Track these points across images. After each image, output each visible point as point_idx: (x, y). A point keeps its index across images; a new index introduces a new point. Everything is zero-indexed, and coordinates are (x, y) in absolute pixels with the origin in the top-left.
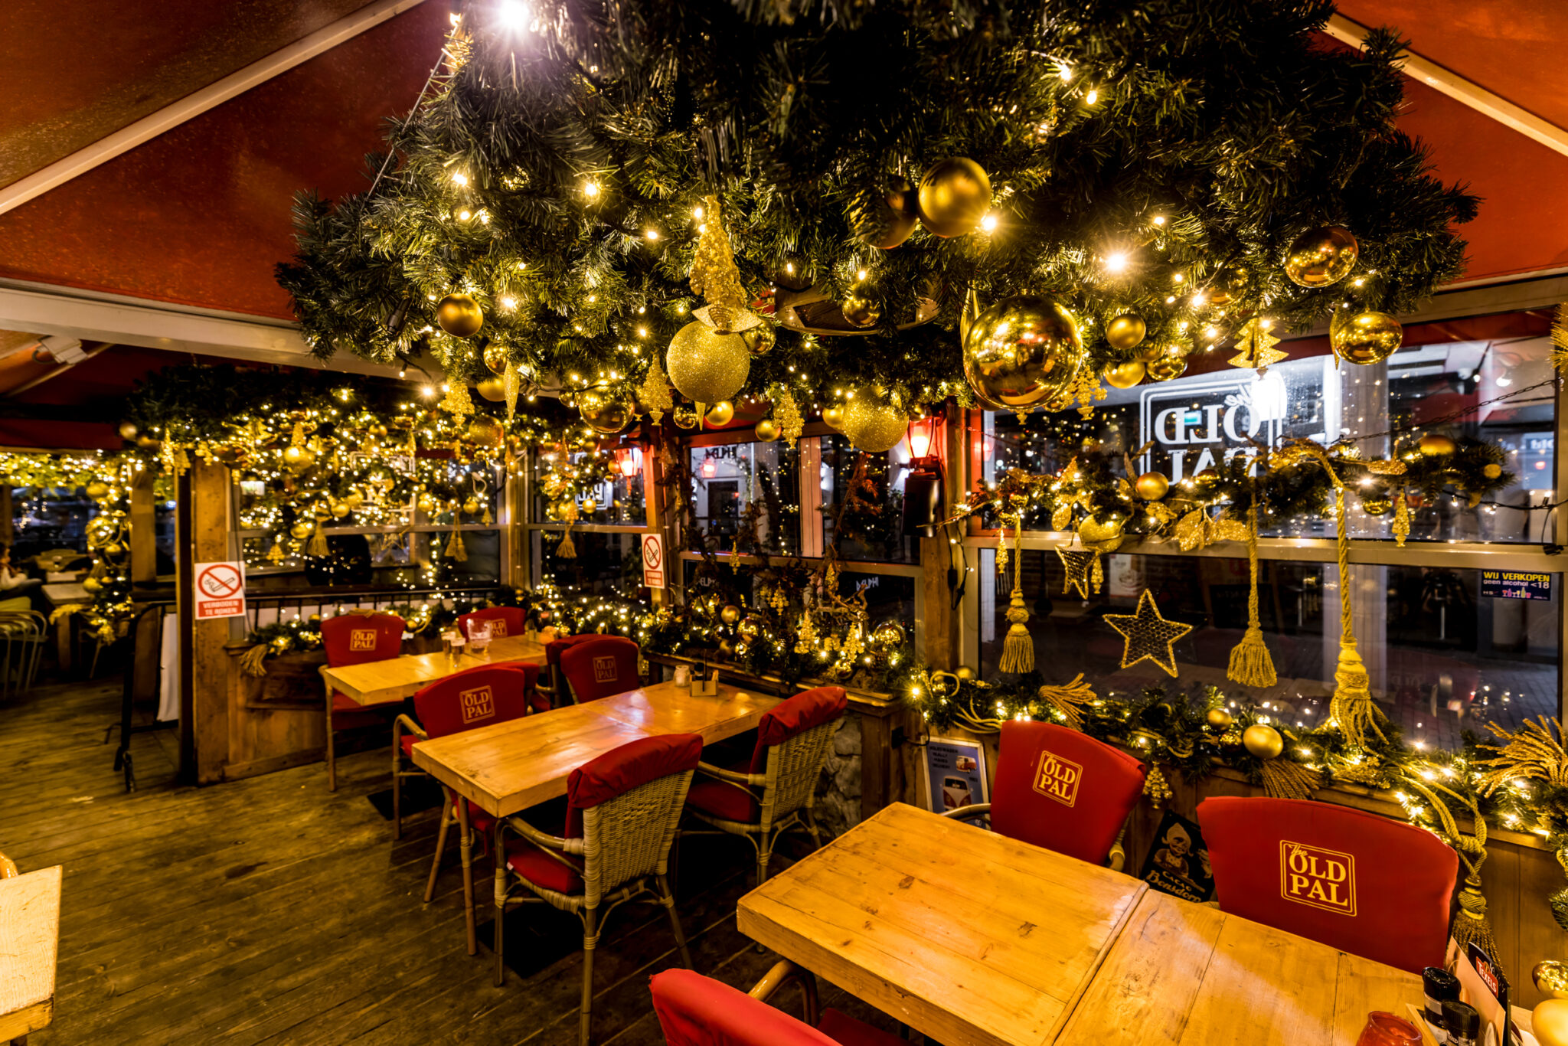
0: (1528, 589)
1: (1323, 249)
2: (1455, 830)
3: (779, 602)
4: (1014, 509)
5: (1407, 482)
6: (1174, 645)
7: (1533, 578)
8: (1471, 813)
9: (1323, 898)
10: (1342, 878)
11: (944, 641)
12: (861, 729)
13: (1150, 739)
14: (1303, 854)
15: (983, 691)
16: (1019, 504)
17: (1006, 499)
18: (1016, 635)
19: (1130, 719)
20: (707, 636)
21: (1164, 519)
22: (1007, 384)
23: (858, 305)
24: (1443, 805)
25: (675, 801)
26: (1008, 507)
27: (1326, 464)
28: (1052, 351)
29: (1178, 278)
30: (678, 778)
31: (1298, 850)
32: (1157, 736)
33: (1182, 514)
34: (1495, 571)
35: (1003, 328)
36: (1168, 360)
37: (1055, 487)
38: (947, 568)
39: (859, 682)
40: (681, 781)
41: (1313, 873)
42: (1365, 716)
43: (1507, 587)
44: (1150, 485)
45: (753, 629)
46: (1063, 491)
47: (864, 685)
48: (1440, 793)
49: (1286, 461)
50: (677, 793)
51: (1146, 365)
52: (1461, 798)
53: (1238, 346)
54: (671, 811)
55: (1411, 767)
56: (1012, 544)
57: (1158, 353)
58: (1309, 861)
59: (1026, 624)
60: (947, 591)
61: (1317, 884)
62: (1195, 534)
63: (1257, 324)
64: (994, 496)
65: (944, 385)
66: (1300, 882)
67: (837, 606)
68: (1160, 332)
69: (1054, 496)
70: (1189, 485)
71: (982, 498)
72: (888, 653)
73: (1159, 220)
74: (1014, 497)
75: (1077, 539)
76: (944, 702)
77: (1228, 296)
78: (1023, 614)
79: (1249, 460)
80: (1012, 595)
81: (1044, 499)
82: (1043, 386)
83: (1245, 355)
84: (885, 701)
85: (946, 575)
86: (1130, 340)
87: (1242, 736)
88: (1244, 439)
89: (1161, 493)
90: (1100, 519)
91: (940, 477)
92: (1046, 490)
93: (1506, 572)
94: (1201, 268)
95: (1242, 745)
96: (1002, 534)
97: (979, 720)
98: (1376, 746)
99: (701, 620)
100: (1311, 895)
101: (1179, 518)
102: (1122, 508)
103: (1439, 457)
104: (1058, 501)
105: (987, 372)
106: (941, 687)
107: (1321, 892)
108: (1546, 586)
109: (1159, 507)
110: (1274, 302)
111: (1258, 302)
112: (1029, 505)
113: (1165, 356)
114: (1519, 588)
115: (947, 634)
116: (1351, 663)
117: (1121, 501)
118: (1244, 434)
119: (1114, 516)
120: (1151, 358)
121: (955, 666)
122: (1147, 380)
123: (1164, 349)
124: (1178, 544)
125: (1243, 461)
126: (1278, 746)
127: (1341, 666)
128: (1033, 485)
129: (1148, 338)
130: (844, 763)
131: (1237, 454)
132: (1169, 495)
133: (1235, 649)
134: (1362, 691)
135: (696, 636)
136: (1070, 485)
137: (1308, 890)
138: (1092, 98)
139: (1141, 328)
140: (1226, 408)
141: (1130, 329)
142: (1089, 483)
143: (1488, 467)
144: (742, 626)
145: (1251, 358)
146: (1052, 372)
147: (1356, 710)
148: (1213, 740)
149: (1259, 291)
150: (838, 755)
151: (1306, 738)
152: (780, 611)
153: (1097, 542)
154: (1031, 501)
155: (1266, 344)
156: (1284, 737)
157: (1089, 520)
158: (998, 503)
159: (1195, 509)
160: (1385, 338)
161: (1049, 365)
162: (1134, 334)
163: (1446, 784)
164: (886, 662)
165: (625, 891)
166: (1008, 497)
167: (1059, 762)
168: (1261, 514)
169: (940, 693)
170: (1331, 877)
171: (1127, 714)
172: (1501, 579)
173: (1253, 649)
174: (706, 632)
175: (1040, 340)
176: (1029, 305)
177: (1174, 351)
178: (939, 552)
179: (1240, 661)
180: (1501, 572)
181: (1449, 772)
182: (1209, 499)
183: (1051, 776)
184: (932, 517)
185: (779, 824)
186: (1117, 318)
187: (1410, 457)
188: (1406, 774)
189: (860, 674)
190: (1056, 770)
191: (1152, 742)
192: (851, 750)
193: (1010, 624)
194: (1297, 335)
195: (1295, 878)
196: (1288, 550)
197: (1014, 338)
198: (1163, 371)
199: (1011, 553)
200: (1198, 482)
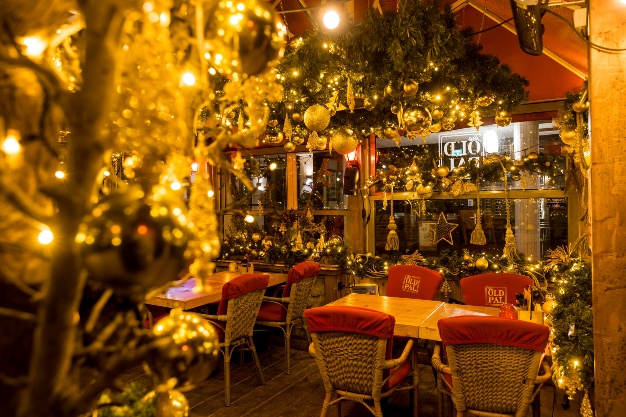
0: (559, 204)
1: (485, 97)
2: (539, 286)
3: (282, 229)
4: (391, 182)
5: (525, 168)
6: (452, 233)
7: (560, 200)
8: (543, 279)
9: (498, 302)
10: (503, 294)
11: (361, 241)
12: (324, 283)
13: (443, 270)
14: (492, 290)
15: (378, 260)
16: (393, 179)
17: (388, 178)
18: (392, 235)
19: (436, 264)
20: (242, 249)
21: (448, 183)
22: (413, 128)
23: (369, 104)
24: (535, 277)
25: (258, 304)
26: (389, 181)
27: (501, 162)
28: (425, 120)
29: (453, 102)
30: (259, 293)
31: (491, 289)
32: (446, 269)
33: (454, 182)
34: (550, 198)
35: (413, 114)
36: (449, 123)
37: (407, 173)
38: (362, 209)
39: (324, 261)
40: (260, 294)
41: (495, 295)
42: (514, 252)
43: (553, 204)
44: (443, 171)
45: (269, 242)
46: (410, 174)
47: (326, 262)
48: (535, 274)
49: (488, 161)
50: (259, 300)
51: (442, 124)
52: (541, 275)
53: (470, 119)
54: (256, 308)
55: (527, 267)
56: (389, 198)
57: (446, 121)
58: (494, 292)
59: (396, 230)
60: (362, 219)
61: (496, 298)
62: (459, 190)
63: (475, 113)
64: (383, 177)
65: (372, 129)
66: (491, 298)
67: (313, 227)
68: (447, 114)
69: (406, 176)
70: (456, 171)
71: (377, 178)
72: (337, 248)
73: (448, 89)
74: (391, 177)
75: (416, 194)
76: (361, 267)
77: (465, 105)
78: (395, 226)
79: (477, 162)
80: (390, 218)
81: (403, 177)
82: (422, 129)
83: (472, 122)
84: (336, 268)
85: (361, 212)
86: (439, 116)
87: (475, 264)
88: (475, 154)
89: (446, 174)
90: (425, 185)
91: (359, 169)
92: (404, 174)
93: (553, 198)
94: (458, 100)
95: (475, 266)
96: (385, 194)
97: (377, 272)
98: (517, 262)
99: (239, 242)
100: (494, 302)
101: (453, 184)
102: (433, 180)
103: (533, 159)
104: (408, 178)
105: (408, 124)
106: (360, 260)
107: (497, 301)
108: (564, 202)
109: (446, 179)
110: (477, 107)
111: (473, 108)
112: (397, 180)
113: (448, 122)
114: (556, 204)
115: (361, 238)
116: (510, 234)
117: (432, 177)
118: (475, 152)
119: (430, 184)
120: (444, 122)
121: (365, 252)
122: (442, 130)
123: (448, 119)
124: (453, 195)
125: (475, 162)
126: (487, 265)
127: (507, 235)
128: (399, 172)
129: (444, 116)
130: (315, 300)
131: (473, 159)
132: (450, 175)
133: (473, 232)
134: (513, 243)
135: (237, 250)
136: (413, 171)
137: (493, 301)
138: (436, 69)
139: (442, 113)
140: (469, 142)
141: (439, 113)
142: (420, 171)
143: (546, 163)
144: (264, 242)
145: (473, 123)
146: (424, 126)
147: (511, 250)
148: (466, 267)
149: (473, 104)
150: (313, 297)
151: (496, 262)
152: (283, 233)
153: (423, 194)
154: (398, 178)
155: (478, 119)
156: (489, 262)
157: (420, 186)
158: (385, 180)
159: (459, 180)
160: (507, 119)
161: (424, 123)
162: (440, 115)
163: (537, 271)
164: (336, 251)
165: (238, 341)
166: (389, 177)
167: (411, 278)
168: (481, 181)
169: (360, 263)
170: (500, 295)
171: (435, 262)
172: (552, 201)
173: (479, 231)
174: (241, 248)
175: (422, 117)
176: (419, 108)
177: (451, 120)
178: (358, 202)
179: (474, 236)
180: (552, 198)
181: (537, 267)
182: (463, 176)
183: (409, 284)
184: (356, 187)
185: (293, 322)
186: (435, 109)
187: (525, 160)
188: (526, 270)
189: (324, 258)
190: (410, 281)
191: (445, 271)
192: (319, 294)
193: (389, 230)
194: (486, 116)
195: (490, 298)
196: (490, 194)
197: (416, 116)
198: (447, 127)
199: (389, 202)
200: (459, 169)
